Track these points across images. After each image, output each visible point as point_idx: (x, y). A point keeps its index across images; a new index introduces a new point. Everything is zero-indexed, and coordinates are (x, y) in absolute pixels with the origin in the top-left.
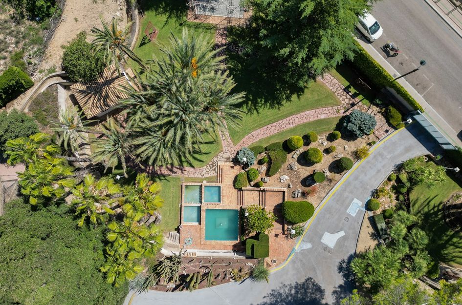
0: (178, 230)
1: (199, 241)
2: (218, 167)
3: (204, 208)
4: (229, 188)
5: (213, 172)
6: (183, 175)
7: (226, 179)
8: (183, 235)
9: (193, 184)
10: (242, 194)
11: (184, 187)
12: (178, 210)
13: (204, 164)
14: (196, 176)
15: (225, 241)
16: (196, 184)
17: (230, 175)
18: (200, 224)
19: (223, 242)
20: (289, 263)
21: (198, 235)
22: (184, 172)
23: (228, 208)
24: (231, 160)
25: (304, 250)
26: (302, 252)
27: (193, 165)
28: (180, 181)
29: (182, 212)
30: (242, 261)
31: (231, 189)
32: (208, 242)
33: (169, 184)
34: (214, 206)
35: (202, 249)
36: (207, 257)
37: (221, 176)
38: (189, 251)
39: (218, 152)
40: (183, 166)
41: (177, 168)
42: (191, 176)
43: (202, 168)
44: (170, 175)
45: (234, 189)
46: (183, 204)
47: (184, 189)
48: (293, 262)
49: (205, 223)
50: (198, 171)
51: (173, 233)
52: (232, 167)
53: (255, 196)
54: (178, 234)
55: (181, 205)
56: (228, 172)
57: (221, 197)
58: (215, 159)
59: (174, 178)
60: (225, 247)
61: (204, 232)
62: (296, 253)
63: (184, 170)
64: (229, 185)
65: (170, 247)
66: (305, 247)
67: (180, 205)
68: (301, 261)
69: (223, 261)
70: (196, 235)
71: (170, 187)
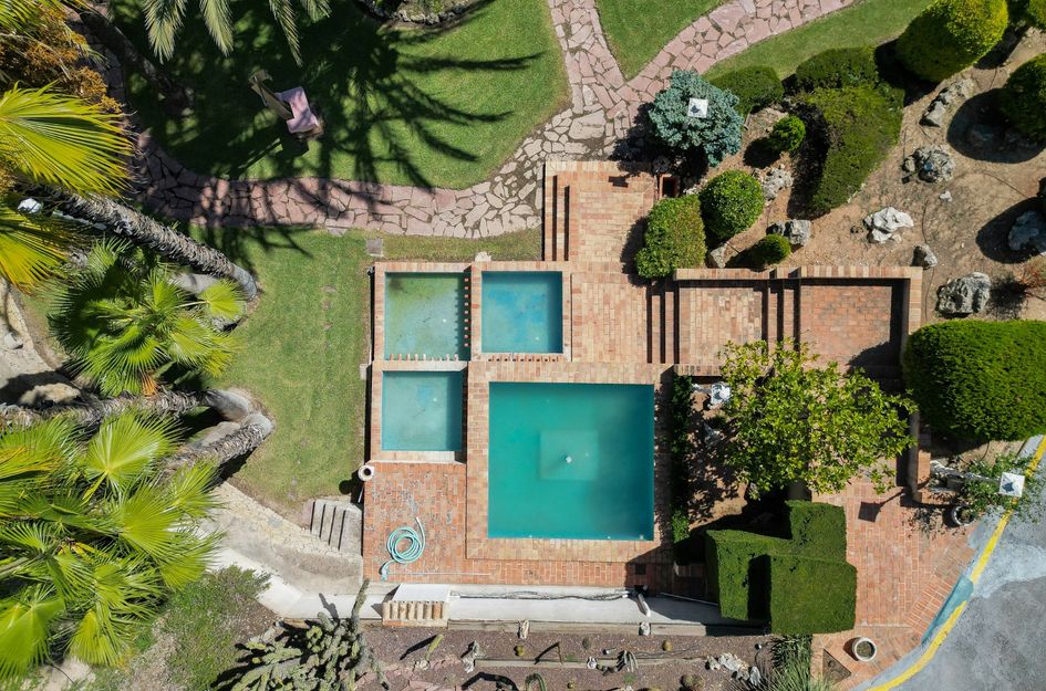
0: (354, 488)
1: (460, 540)
2: (549, 184)
3: (480, 380)
4: (602, 280)
5: (524, 209)
6: (375, 225)
7: (589, 238)
8: (377, 513)
9: (428, 267)
10: (669, 307)
11: (381, 282)
12: (356, 395)
13: (478, 170)
14: (439, 229)
15: (590, 543)
16: (441, 267)
17: (607, 217)
18: (462, 457)
19: (578, 545)
20: (940, 654)
21: (454, 513)
22: (381, 209)
23: (601, 377)
24: (610, 150)
25: (1017, 584)
26: (1007, 595)
27: (427, 174)
28: (362, 253)
29: (376, 403)
30: (686, 647)
31: (612, 288)
32: (506, 547)
33: (308, 265)
34: (533, 366)
35: (475, 582)
36: (502, 623)
37: (560, 226)
38: (407, 592)
39: (544, 115)
40: (376, 181)
41: (348, 192)
42: (417, 228)
43: (468, 192)
44: (312, 226)
45: (628, 286)
46: (380, 365)
47: (381, 292)
48: (963, 648)
49: (486, 452)
50: (453, 205)
51: (330, 505)
52: (619, 182)
53: (742, 317)
54: (354, 510)
55: (369, 370)
56: (598, 206)
57: (566, 324)
58: (533, 147)
59: (331, 240)
60: (589, 570)
61: (481, 495)
62: (976, 605)
63: (384, 203)
64: (606, 267)
65: (316, 572)
66: (1019, 573)
67: (363, 368)
68: (1004, 644)
69: (585, 643)
70: (443, 513)
71: (313, 280)
